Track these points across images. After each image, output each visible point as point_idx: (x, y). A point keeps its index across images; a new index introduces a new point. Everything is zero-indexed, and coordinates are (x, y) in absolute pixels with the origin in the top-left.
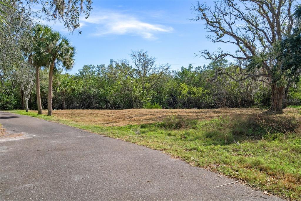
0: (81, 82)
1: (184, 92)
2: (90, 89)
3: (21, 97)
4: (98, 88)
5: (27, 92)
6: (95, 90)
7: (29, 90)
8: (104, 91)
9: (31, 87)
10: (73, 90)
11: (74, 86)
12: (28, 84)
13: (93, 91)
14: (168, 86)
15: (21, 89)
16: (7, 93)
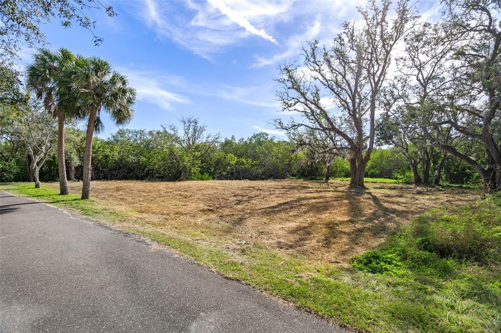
0: (117, 148)
1: (233, 162)
2: (128, 157)
3: (28, 164)
4: (136, 155)
5: (38, 158)
6: (133, 158)
7: (42, 155)
8: (145, 159)
9: (47, 150)
10: (106, 157)
11: (107, 152)
12: (40, 146)
13: (132, 158)
14: (216, 155)
15: (26, 153)
16: (5, 158)
